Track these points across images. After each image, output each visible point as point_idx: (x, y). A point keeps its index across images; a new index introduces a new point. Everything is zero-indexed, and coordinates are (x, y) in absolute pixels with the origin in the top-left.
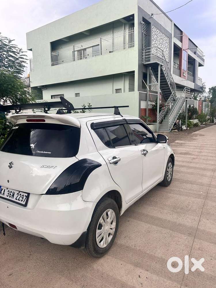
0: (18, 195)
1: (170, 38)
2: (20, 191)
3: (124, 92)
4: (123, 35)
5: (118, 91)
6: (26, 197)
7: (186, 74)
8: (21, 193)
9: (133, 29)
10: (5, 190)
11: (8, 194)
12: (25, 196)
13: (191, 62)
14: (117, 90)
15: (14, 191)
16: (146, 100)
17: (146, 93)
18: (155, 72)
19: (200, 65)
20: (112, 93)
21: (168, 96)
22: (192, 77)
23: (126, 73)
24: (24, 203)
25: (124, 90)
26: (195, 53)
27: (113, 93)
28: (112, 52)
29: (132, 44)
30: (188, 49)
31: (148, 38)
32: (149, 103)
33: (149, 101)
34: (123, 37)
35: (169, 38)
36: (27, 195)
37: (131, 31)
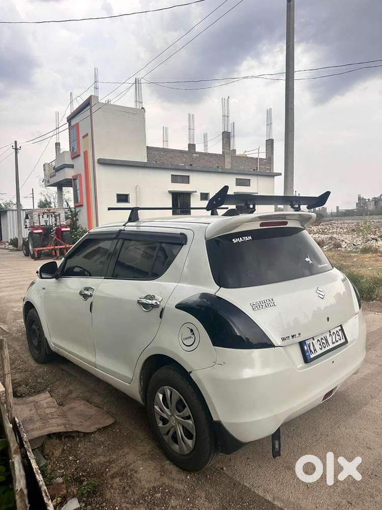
0: (331, 336)
2: (329, 331)
6: (341, 332)
10: (313, 343)
11: (320, 345)
15: (324, 335)
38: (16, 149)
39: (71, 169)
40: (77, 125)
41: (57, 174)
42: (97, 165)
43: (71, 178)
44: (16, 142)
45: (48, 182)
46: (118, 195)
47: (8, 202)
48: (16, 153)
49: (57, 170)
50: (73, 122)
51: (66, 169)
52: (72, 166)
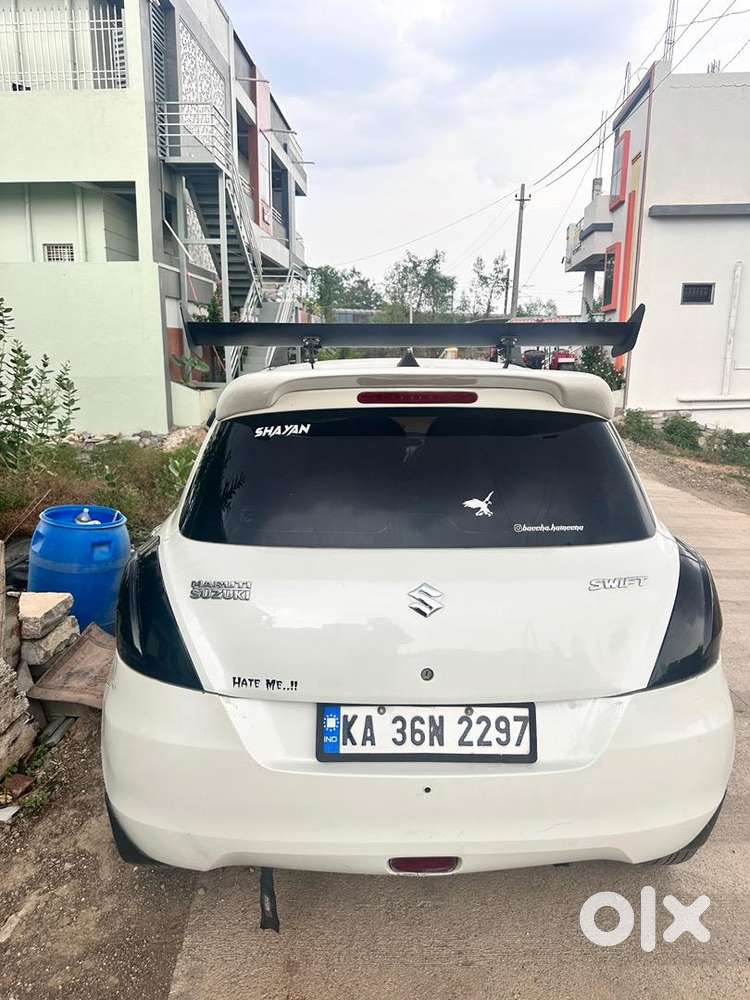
0: (465, 724)
1: (225, 79)
2: (469, 707)
3: (87, 260)
4: (67, 27)
5: (53, 251)
6: (520, 724)
7: (269, 217)
8: (478, 712)
9: (119, 16)
10: (369, 719)
11: (401, 731)
12: (516, 719)
13: (279, 175)
14: (49, 247)
15: (436, 713)
16: (178, 299)
17: (178, 270)
18: (198, 195)
19: (299, 192)
20: (30, 257)
21: (244, 288)
22: (283, 230)
23: (89, 186)
24: (524, 749)
25: (86, 253)
26: (285, 147)
27: (34, 260)
28: (28, 89)
29: (109, 75)
30: (271, 130)
31: (166, 64)
32: (192, 310)
33: (189, 301)
34: (67, 35)
35: (224, 81)
36: (525, 712)
37: (102, 21)
38: (522, 200)
39: (607, 234)
40: (628, 133)
41: (585, 245)
42: (646, 219)
43: (604, 252)
44: (523, 186)
45: (569, 262)
46: (687, 287)
47: (534, 302)
48: (522, 208)
49: (585, 236)
50: (623, 129)
51: (596, 234)
52: (608, 227)
